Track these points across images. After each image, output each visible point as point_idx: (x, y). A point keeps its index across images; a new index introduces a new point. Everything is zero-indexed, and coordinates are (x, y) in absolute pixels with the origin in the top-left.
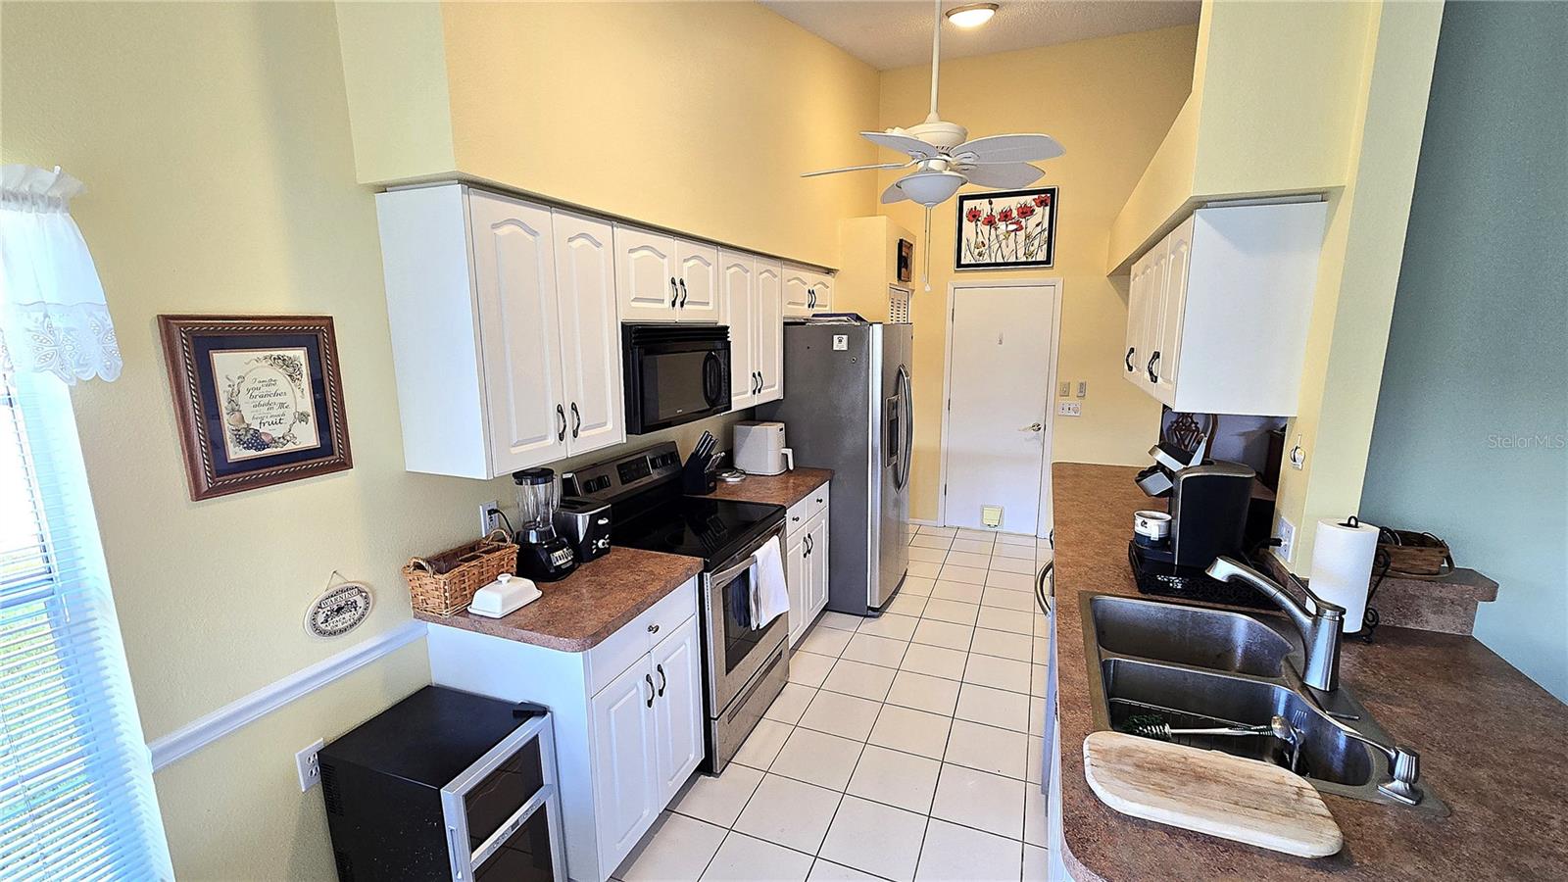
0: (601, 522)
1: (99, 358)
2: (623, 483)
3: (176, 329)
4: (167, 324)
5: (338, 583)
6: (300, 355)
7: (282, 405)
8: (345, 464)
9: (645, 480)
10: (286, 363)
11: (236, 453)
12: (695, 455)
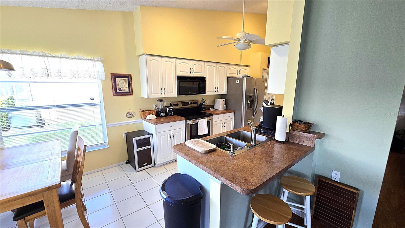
0: (171, 110)
1: (103, 78)
2: (182, 106)
3: (112, 75)
4: (111, 75)
5: (130, 111)
6: (127, 79)
7: (124, 86)
8: (132, 94)
9: (188, 106)
10: (125, 80)
11: (118, 91)
12: (201, 103)
